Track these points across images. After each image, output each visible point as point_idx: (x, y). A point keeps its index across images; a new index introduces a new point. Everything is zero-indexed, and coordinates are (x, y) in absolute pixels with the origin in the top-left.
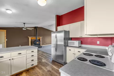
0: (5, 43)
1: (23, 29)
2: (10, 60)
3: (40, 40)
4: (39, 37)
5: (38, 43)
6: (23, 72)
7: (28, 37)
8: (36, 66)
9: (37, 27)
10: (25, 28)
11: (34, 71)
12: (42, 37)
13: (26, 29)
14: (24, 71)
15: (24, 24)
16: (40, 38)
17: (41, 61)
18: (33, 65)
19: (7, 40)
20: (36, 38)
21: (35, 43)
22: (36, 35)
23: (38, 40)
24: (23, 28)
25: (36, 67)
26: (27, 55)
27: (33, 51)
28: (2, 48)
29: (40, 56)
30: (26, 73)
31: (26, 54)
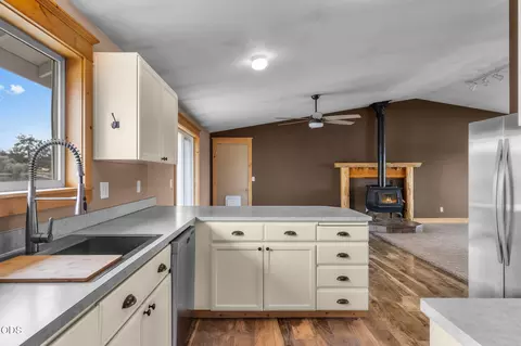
0: (247, 190)
1: (313, 125)
2: (260, 249)
3: (402, 182)
4: (396, 165)
5: (389, 200)
6: (304, 318)
7: (337, 165)
8: (363, 318)
9: (385, 104)
10: (318, 121)
11: (348, 335)
12: (419, 165)
13: (321, 125)
14: (309, 318)
15: (316, 97)
16: (404, 169)
17: (393, 302)
18: (343, 302)
19: (253, 179)
20: (381, 170)
21: (373, 200)
22: (380, 152)
23: (391, 181)
24: (311, 119)
25: (361, 322)
26: (319, 245)
27: (345, 234)
28: (240, 205)
29: (395, 275)
30: (315, 326)
31: (314, 238)
